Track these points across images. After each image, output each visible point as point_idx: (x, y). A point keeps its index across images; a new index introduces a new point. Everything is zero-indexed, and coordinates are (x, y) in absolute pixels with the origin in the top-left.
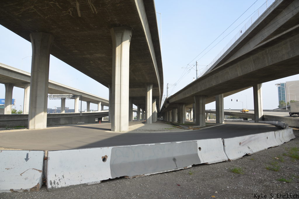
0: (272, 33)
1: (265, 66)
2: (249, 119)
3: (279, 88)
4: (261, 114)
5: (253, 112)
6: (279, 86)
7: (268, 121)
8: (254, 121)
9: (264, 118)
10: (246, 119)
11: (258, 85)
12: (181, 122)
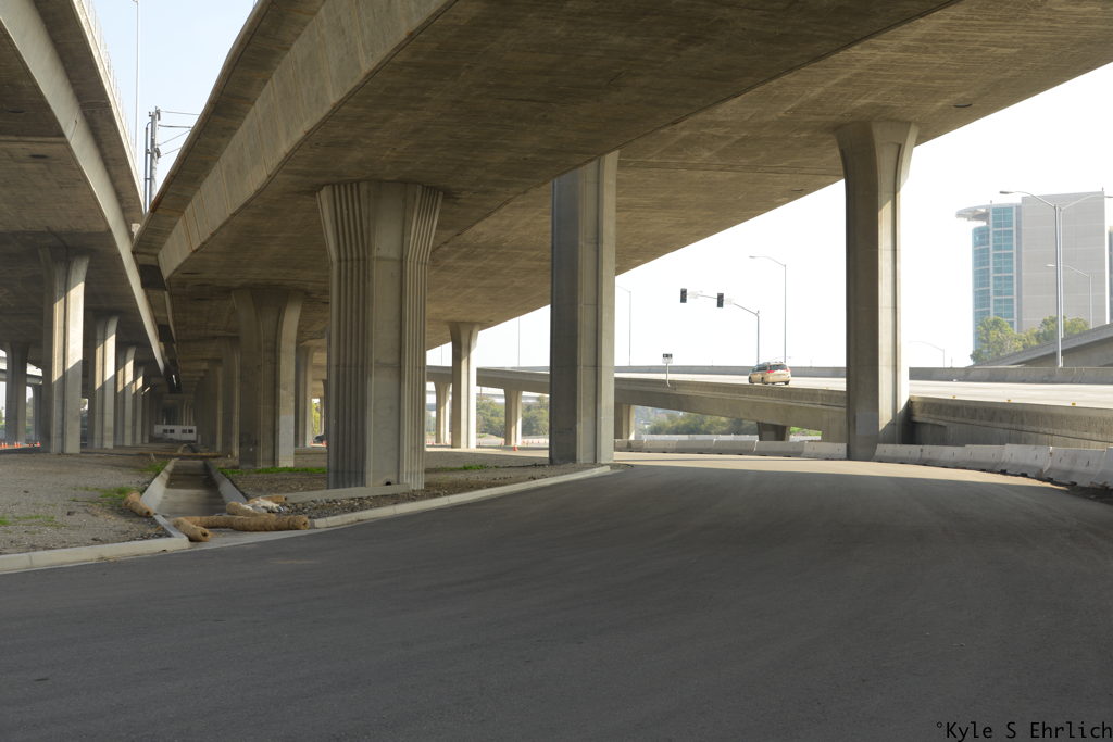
2: (796, 437)
3: (981, 236)
4: (894, 395)
6: (982, 224)
7: (943, 442)
8: (842, 447)
9: (914, 427)
10: (780, 433)
12: (264, 453)
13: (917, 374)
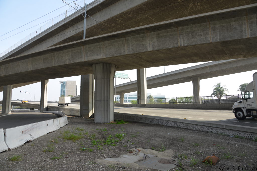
0: (60, 42)
1: (52, 66)
2: (35, 110)
3: (62, 85)
4: (46, 105)
5: (39, 103)
6: (62, 83)
7: (50, 111)
8: (40, 111)
9: (48, 109)
10: (33, 109)
11: (46, 81)
13: (48, 102)
